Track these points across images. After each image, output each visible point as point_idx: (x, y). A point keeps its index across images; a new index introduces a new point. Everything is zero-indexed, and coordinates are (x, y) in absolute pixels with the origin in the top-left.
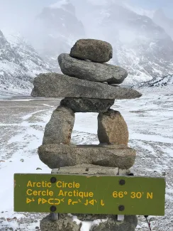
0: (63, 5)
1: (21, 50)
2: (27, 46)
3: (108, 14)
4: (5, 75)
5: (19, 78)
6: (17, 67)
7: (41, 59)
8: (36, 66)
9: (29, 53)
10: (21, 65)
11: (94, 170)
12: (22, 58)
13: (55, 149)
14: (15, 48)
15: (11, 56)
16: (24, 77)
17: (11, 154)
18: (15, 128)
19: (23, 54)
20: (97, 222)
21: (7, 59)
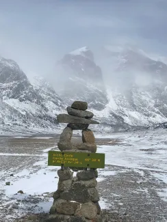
0: (83, 52)
1: (43, 92)
2: (49, 89)
3: (124, 60)
4: (27, 114)
5: (40, 117)
6: (39, 107)
7: (61, 100)
8: (56, 106)
9: (49, 95)
10: (42, 106)
11: (78, 151)
12: (43, 99)
13: (64, 143)
14: (37, 90)
15: (34, 97)
16: (44, 116)
17: (37, 171)
18: (38, 157)
19: (44, 96)
20: (79, 171)
21: (30, 100)
